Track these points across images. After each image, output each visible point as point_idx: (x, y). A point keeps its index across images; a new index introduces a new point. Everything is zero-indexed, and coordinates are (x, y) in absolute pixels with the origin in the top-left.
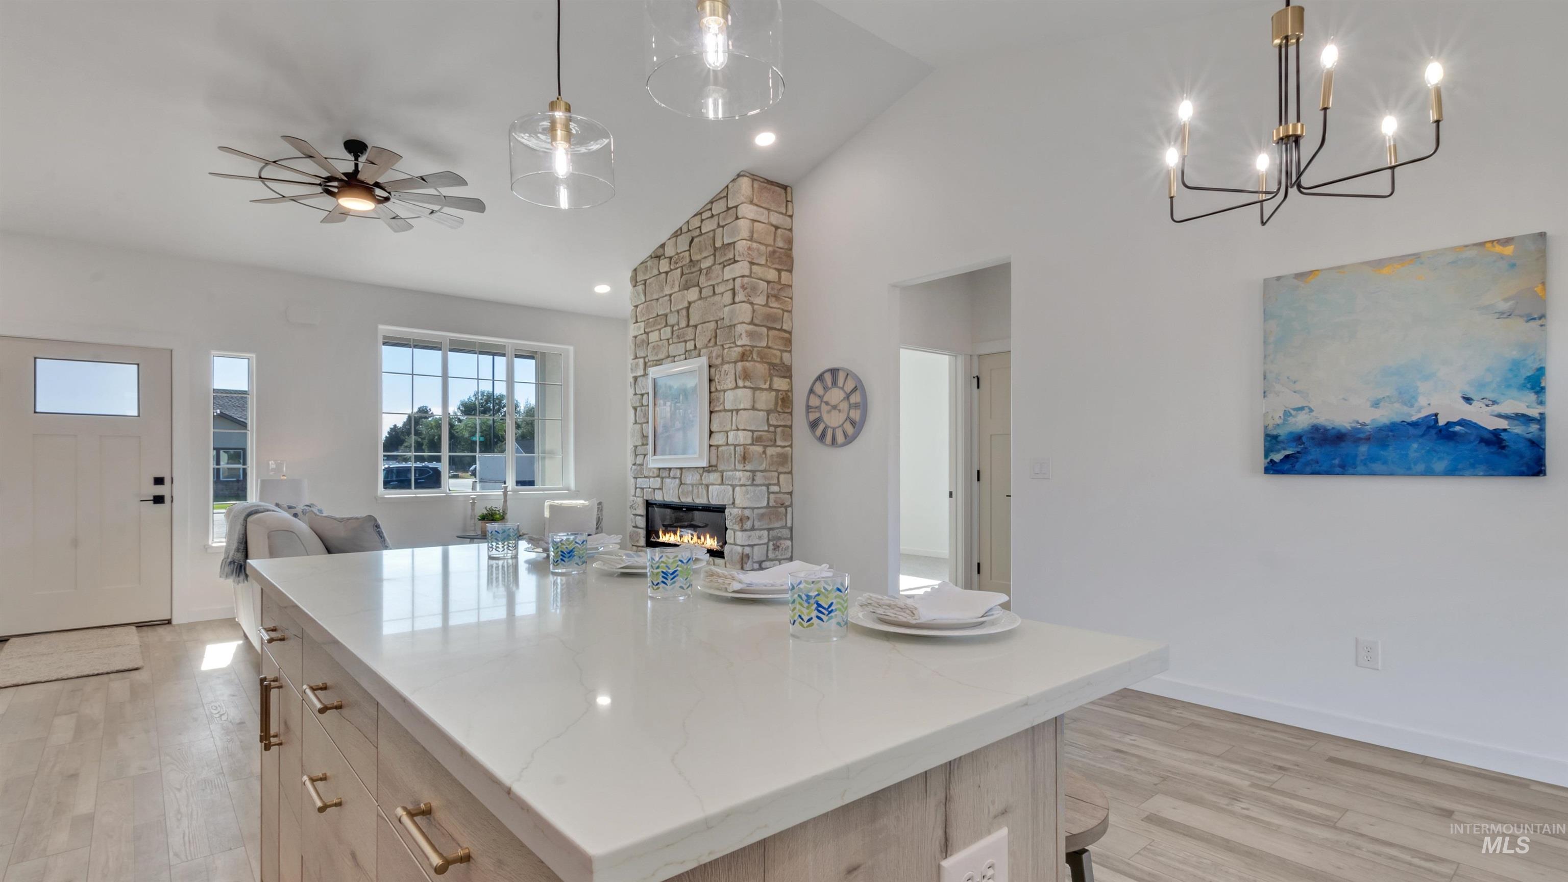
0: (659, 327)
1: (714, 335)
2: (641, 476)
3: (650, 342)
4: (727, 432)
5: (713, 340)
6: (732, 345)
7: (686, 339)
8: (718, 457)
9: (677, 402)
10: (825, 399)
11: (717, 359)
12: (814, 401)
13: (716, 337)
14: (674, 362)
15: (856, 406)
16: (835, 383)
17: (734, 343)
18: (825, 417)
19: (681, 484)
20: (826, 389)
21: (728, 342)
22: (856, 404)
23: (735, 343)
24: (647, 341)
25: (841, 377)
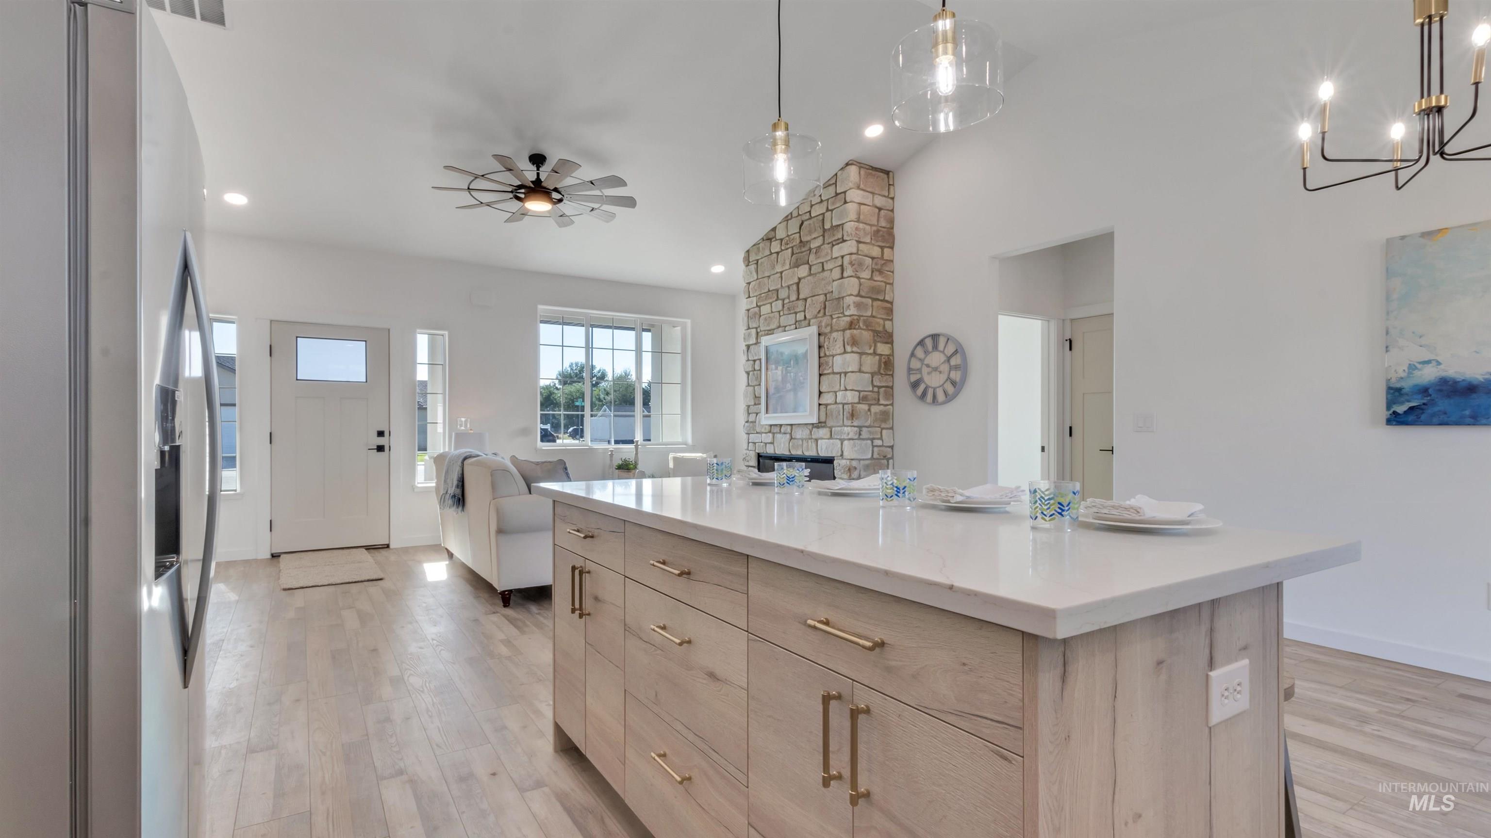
0: (771, 301)
1: (823, 306)
2: (753, 432)
3: (761, 314)
4: (836, 392)
5: (822, 311)
6: (840, 315)
7: (796, 310)
8: (826, 414)
9: (787, 367)
10: (926, 362)
11: (826, 327)
12: (915, 364)
13: (825, 308)
14: (785, 331)
15: (956, 368)
16: (935, 347)
17: (843, 313)
18: (926, 378)
19: (791, 438)
20: (927, 353)
21: (837, 312)
22: (956, 366)
23: (844, 314)
24: (759, 313)
25: (942, 342)
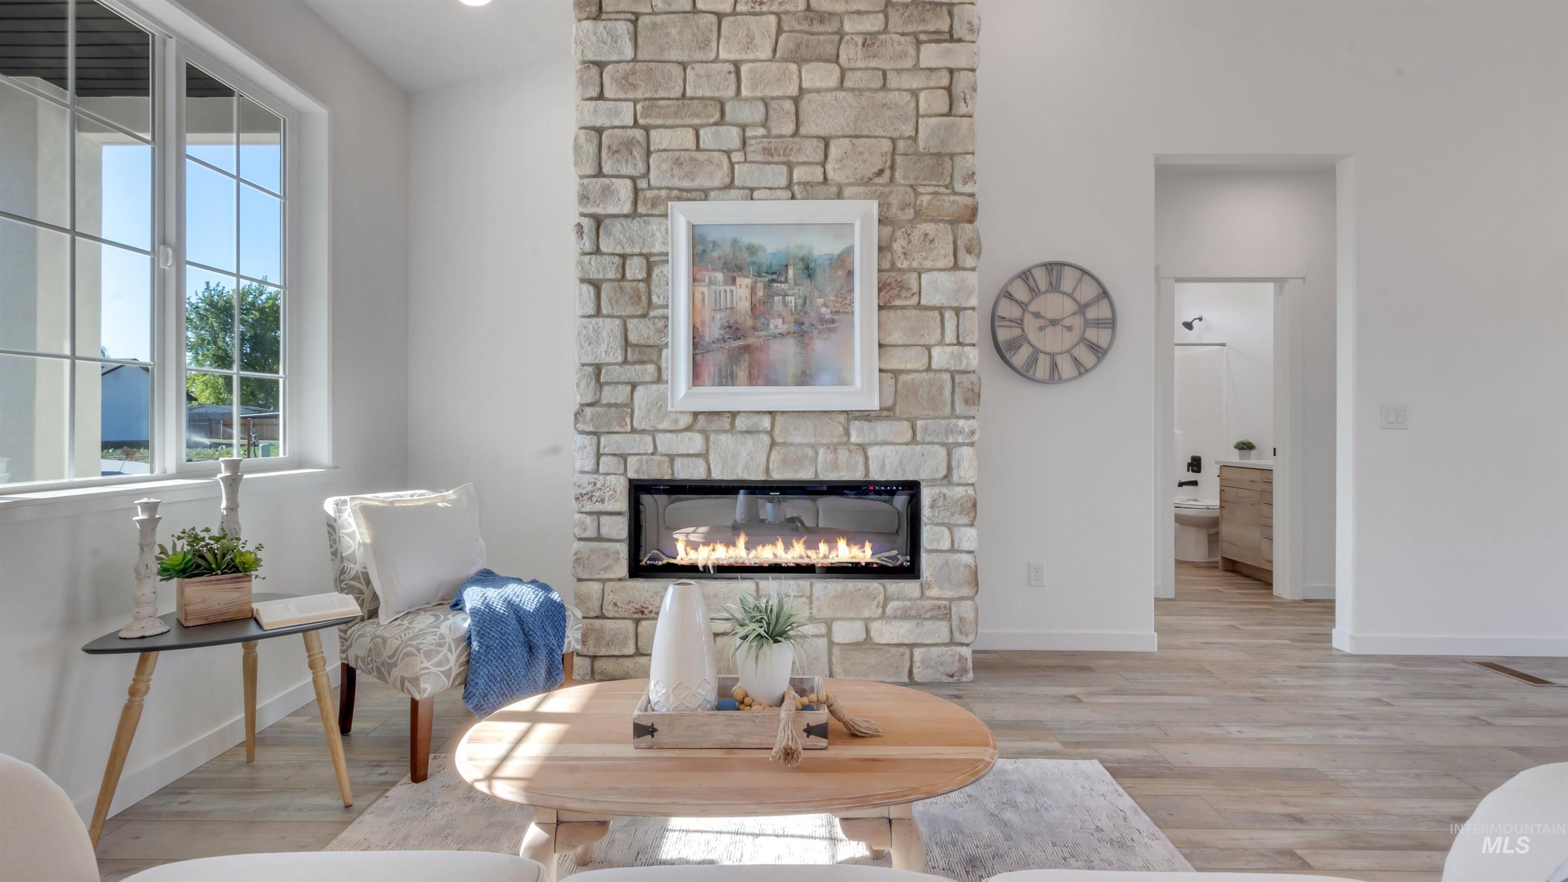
0: (697, 121)
1: (889, 163)
2: (623, 430)
3: (652, 149)
4: (928, 348)
5: (887, 173)
6: (943, 190)
7: (791, 158)
8: (896, 392)
9: (773, 281)
10: (1033, 307)
11: (902, 209)
12: (1007, 309)
13: (892, 167)
14: (752, 199)
15: (1098, 323)
16: (1055, 287)
17: (950, 186)
18: (1033, 336)
19: (773, 444)
20: (1034, 292)
21: (934, 183)
22: (1098, 320)
23: (953, 188)
24: (644, 144)
25: (1069, 279)
